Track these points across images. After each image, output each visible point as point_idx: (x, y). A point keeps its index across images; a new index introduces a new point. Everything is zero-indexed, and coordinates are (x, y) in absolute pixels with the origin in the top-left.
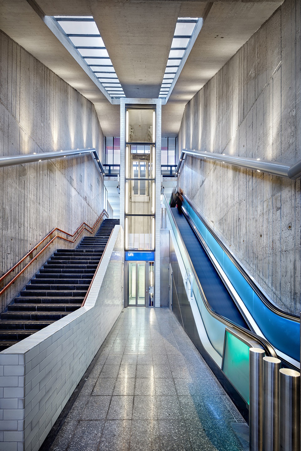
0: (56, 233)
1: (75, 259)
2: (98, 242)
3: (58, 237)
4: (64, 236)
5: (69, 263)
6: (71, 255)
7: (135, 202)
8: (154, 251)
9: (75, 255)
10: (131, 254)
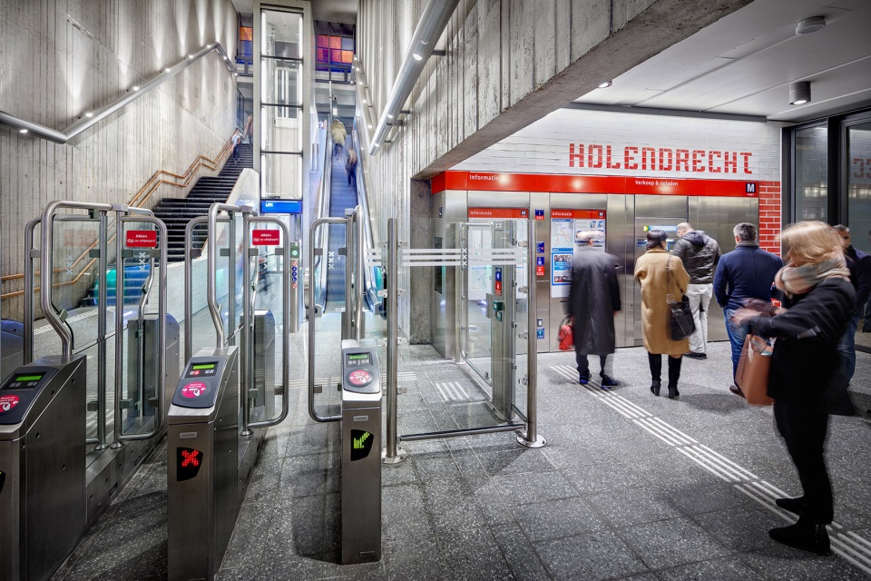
0: (161, 177)
1: (188, 211)
2: (223, 186)
3: (164, 182)
4: (171, 179)
5: (179, 216)
6: (183, 206)
7: (281, 128)
8: (302, 200)
9: (188, 206)
10: (269, 205)
